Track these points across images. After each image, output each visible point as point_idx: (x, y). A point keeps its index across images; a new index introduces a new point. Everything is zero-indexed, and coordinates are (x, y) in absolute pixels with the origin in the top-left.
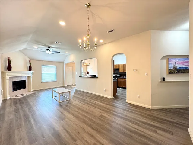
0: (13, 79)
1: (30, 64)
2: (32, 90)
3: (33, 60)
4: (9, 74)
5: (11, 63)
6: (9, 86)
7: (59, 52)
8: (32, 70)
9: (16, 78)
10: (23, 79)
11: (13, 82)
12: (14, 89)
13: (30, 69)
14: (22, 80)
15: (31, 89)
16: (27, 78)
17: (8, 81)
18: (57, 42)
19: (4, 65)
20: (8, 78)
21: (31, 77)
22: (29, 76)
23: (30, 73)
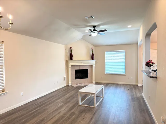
1: (92, 51)
2: (94, 82)
3: (96, 46)
4: (71, 63)
5: (73, 52)
6: (72, 74)
7: (106, 30)
8: (94, 58)
11: (76, 70)
12: (77, 78)
13: (92, 58)
14: (84, 69)
15: (94, 80)
16: (89, 67)
17: (70, 69)
18: (87, 18)
19: (69, 54)
20: (70, 67)
21: (94, 66)
22: (92, 65)
23: (92, 62)
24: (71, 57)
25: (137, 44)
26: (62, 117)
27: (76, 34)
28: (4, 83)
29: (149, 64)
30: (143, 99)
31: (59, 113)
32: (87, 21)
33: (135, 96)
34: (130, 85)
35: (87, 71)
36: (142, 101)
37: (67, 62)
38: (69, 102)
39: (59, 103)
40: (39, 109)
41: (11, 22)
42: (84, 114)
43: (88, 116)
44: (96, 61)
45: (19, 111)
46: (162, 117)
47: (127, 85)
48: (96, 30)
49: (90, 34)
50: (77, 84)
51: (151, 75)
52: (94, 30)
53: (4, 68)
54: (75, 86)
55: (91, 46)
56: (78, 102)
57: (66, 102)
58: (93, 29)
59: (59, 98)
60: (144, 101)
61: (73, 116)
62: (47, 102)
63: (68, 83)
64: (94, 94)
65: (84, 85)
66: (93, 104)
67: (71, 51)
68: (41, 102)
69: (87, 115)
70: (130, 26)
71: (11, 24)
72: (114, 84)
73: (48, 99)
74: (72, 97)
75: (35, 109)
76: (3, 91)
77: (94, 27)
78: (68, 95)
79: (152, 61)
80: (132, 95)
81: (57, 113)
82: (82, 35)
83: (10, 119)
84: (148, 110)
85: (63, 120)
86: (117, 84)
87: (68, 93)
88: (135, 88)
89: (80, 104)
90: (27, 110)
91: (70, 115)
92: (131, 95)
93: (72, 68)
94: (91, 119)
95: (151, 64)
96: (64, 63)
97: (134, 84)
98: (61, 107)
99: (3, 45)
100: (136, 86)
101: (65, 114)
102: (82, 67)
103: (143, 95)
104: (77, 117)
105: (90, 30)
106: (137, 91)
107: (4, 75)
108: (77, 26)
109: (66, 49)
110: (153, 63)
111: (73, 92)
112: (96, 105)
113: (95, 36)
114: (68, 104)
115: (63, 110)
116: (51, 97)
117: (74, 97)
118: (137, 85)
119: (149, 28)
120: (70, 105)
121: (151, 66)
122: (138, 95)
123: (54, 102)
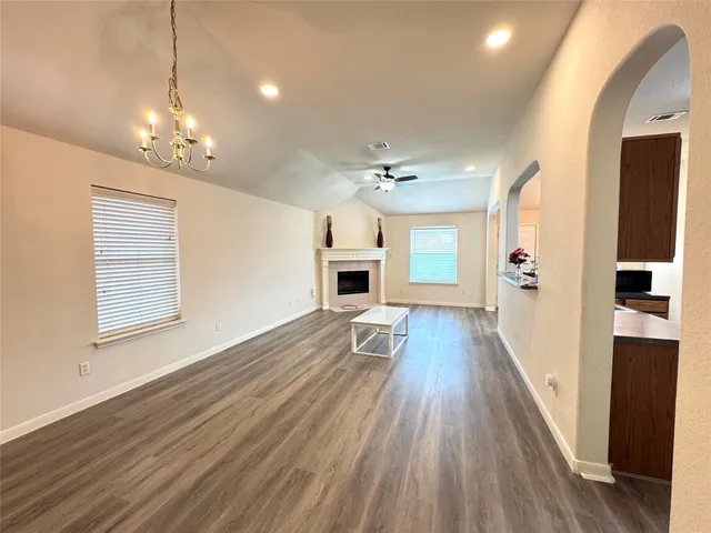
0: (339, 266)
1: (380, 228)
2: (383, 301)
3: (388, 215)
4: (328, 256)
6: (330, 282)
7: (414, 177)
8: (384, 245)
9: (347, 265)
10: (363, 268)
11: (339, 273)
12: (342, 291)
13: (380, 244)
14: (360, 270)
15: (383, 297)
16: (371, 265)
17: (325, 271)
18: (372, 147)
19: (323, 235)
20: (325, 264)
21: (383, 263)
22: (378, 262)
23: (379, 254)
24: (329, 242)
25: (486, 211)
26: (316, 379)
27: (344, 186)
28: (179, 299)
29: (516, 258)
30: (499, 338)
31: (308, 370)
32: (371, 156)
33: (480, 333)
34: (467, 308)
35: (366, 274)
36: (496, 345)
37: (318, 253)
38: (329, 345)
39: (306, 347)
40: (261, 361)
41: (209, 154)
42: (366, 372)
43: (376, 376)
44: (387, 252)
45: (213, 364)
46: (549, 376)
47: (460, 308)
48: (392, 177)
49: (377, 185)
50: (343, 307)
51: (523, 284)
52: (387, 176)
53: (178, 263)
54: (338, 310)
55: (377, 215)
56: (350, 345)
57: (322, 346)
58: (385, 173)
59: (304, 339)
60: (502, 346)
61: (341, 375)
62: (276, 346)
63: (321, 302)
64: (389, 327)
65: (360, 307)
66: (386, 349)
67: (329, 226)
68: (262, 346)
69: (374, 374)
70: (470, 168)
71: (210, 158)
72: (429, 306)
73: (279, 338)
74: (334, 335)
75: (252, 360)
76: (178, 318)
77: (387, 168)
78: (324, 331)
79: (525, 252)
80: (474, 331)
81: (303, 370)
82: (357, 188)
83: (196, 383)
84: (510, 363)
85: (320, 384)
86: (438, 307)
87: (324, 326)
88: (479, 316)
89: (355, 350)
90: (233, 362)
91: (334, 375)
92: (472, 331)
93: (330, 268)
94: (385, 382)
95: (522, 258)
96: (312, 255)
97: (477, 305)
98: (311, 357)
99: (176, 209)
100: (480, 312)
101: (323, 372)
102: (354, 265)
103: (499, 330)
104: (353, 379)
105: (379, 176)
106: (484, 323)
107: (178, 281)
108: (345, 166)
109: (316, 220)
110: (526, 255)
111: (334, 325)
112: (393, 353)
113: (389, 190)
114: (327, 351)
115: (318, 363)
116: (283, 336)
117: (339, 336)
118: (484, 309)
119: (521, 173)
120: (332, 352)
121: (522, 261)
122: (488, 330)
123: (292, 345)
